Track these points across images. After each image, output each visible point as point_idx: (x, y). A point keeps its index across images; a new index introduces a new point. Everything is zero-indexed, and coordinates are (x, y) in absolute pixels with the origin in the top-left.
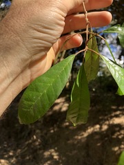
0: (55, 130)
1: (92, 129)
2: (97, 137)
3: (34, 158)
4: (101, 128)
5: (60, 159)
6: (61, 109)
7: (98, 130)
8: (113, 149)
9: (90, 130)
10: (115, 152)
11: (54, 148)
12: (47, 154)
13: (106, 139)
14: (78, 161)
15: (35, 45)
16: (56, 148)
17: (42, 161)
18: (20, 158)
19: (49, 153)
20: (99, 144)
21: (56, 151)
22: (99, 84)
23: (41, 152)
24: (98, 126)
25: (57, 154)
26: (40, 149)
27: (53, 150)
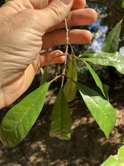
0: (43, 122)
1: (79, 121)
2: (84, 129)
3: (21, 150)
4: (88, 121)
5: (47, 151)
6: (49, 101)
7: (85, 122)
8: (98, 140)
9: (77, 123)
10: (101, 143)
11: (41, 140)
12: (34, 146)
13: (93, 131)
14: (64, 152)
15: (6, 68)
16: (43, 141)
17: (29, 153)
18: (6, 151)
19: (36, 145)
20: (85, 136)
21: (43, 143)
22: (87, 78)
23: (28, 144)
24: (85, 119)
25: (45, 146)
26: (27, 141)
27: (40, 142)
